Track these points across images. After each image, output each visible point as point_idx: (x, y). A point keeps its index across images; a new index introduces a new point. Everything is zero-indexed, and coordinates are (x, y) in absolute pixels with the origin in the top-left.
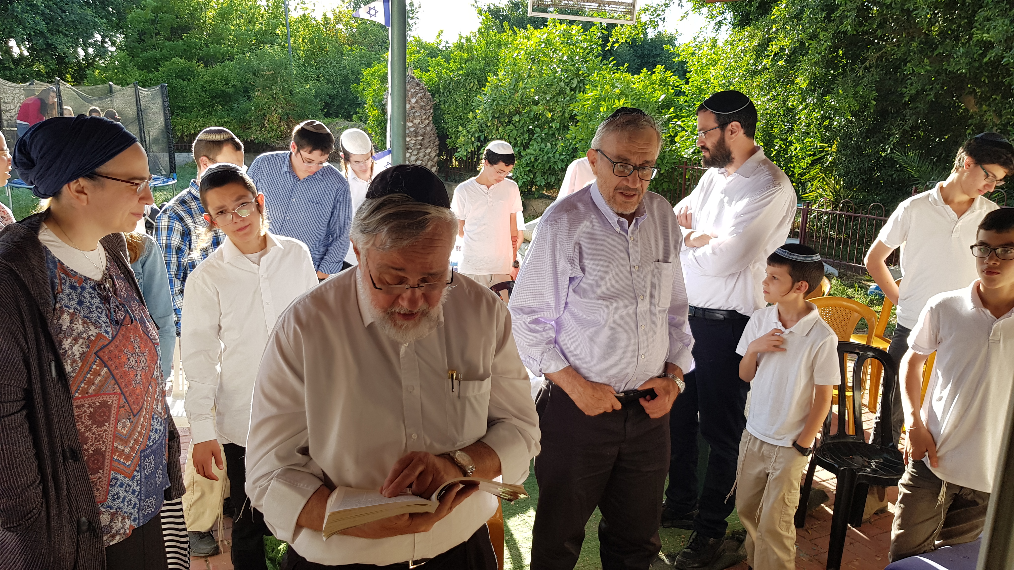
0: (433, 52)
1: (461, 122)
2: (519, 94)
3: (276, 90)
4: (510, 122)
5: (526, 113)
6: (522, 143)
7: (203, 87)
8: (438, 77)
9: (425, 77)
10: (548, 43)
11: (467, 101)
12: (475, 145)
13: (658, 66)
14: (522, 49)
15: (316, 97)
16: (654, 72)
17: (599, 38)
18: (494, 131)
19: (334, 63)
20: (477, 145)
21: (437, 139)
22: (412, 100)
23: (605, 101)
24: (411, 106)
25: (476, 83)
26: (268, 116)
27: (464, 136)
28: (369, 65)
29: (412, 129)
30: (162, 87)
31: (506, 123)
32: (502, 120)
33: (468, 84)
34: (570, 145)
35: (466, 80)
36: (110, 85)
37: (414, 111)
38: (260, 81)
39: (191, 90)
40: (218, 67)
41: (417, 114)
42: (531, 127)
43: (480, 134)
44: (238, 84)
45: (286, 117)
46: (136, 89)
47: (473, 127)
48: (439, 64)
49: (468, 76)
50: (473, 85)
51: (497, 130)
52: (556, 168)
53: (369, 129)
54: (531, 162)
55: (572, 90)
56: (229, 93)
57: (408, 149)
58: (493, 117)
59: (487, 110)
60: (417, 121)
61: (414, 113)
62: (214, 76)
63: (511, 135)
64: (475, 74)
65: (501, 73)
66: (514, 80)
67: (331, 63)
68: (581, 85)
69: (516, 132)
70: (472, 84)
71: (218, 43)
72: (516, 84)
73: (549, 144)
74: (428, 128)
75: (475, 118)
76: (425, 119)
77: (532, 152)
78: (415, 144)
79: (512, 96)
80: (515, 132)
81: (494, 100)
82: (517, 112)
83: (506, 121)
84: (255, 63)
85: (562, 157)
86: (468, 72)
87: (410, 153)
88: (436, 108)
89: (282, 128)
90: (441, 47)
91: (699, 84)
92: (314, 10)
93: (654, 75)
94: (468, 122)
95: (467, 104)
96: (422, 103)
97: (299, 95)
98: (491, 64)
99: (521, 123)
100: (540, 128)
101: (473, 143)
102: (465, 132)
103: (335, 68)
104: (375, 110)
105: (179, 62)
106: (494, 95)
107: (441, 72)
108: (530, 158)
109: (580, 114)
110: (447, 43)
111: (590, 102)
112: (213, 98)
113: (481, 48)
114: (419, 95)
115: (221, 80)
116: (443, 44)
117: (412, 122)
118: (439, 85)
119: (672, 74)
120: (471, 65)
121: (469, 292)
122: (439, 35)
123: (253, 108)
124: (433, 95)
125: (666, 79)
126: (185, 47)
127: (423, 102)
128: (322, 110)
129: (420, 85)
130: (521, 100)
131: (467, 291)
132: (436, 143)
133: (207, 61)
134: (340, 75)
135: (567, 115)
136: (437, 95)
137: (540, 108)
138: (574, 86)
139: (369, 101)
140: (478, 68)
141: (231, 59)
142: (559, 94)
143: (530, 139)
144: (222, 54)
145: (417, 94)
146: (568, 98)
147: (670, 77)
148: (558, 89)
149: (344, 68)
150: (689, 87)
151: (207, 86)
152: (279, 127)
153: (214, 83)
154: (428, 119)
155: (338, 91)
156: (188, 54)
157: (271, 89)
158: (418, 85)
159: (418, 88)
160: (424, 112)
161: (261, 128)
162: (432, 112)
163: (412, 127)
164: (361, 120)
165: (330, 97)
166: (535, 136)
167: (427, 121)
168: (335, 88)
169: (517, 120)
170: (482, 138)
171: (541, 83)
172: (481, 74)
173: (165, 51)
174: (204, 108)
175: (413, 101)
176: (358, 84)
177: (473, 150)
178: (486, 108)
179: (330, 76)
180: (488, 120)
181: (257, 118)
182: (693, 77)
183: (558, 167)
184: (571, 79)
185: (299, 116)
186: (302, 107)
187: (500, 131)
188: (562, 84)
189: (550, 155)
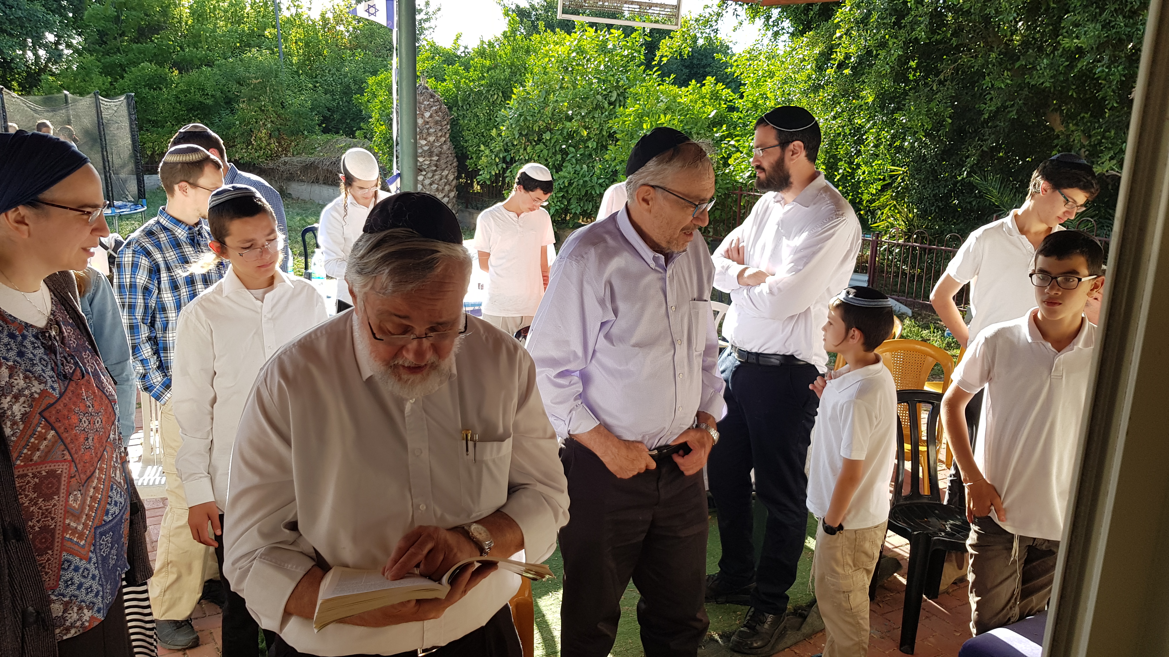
0: (450, 59)
1: (483, 139)
2: (549, 109)
3: (264, 101)
4: (540, 140)
5: (558, 130)
6: (554, 165)
7: (177, 97)
8: (455, 87)
9: (441, 87)
10: (580, 51)
11: (490, 115)
12: (500, 166)
13: (708, 78)
14: (553, 56)
15: (312, 110)
16: (704, 85)
17: (641, 45)
18: (521, 151)
19: (334, 71)
20: (502, 167)
21: (455, 160)
22: (425, 114)
23: (648, 116)
24: (424, 121)
25: (501, 94)
26: (255, 131)
27: (487, 156)
28: (375, 73)
29: (426, 148)
30: (128, 97)
31: (535, 141)
32: (531, 138)
33: (491, 96)
34: (609, 167)
35: (488, 91)
36: (66, 95)
37: (427, 126)
38: (245, 90)
39: (163, 101)
40: (194, 74)
41: (432, 130)
42: (564, 146)
43: (506, 154)
44: (218, 94)
45: (277, 133)
46: (97, 99)
47: (497, 146)
48: (456, 73)
49: (491, 86)
51: (525, 149)
52: (593, 193)
53: (375, 147)
54: (565, 186)
55: (610, 104)
57: (421, 171)
58: (521, 134)
59: (513, 126)
60: (431, 139)
61: (428, 129)
62: (189, 84)
63: (541, 156)
64: (500, 85)
65: (529, 84)
66: (544, 92)
67: (330, 71)
68: (621, 98)
69: (547, 152)
70: (496, 97)
71: (195, 45)
72: (546, 96)
73: (585, 166)
74: (445, 147)
75: (500, 135)
76: (441, 136)
77: (566, 174)
78: (429, 166)
79: (542, 111)
80: (545, 152)
81: (521, 115)
82: (548, 129)
83: (536, 139)
84: (240, 70)
85: (600, 181)
86: (491, 82)
87: (424, 176)
88: (454, 123)
89: (272, 146)
90: (459, 53)
91: (755, 98)
92: (310, 9)
93: (703, 88)
94: (491, 140)
95: (490, 119)
96: (437, 118)
97: (292, 108)
98: (518, 73)
99: (553, 141)
100: (574, 147)
101: (497, 165)
102: (487, 152)
103: (334, 76)
104: (382, 125)
105: (149, 68)
106: (520, 109)
107: (460, 82)
108: (564, 182)
109: (620, 132)
110: (466, 48)
111: (632, 118)
112: (189, 110)
113: (506, 54)
114: (434, 108)
115: (199, 90)
116: (462, 49)
117: (425, 139)
118: (457, 97)
119: (724, 86)
120: (494, 74)
121: (486, 338)
122: (457, 39)
123: (237, 122)
124: (450, 108)
125: (717, 92)
126: (156, 50)
127: (439, 116)
128: (320, 125)
129: (434, 96)
130: (553, 114)
131: (484, 338)
132: (455, 164)
133: (182, 66)
134: (341, 84)
135: (605, 133)
136: (455, 109)
137: (574, 125)
138: (613, 99)
139: (375, 115)
140: (502, 77)
142: (595, 109)
143: (563, 160)
144: (199, 59)
145: (432, 107)
146: (607, 113)
147: (722, 89)
148: (595, 103)
149: (346, 76)
150: (744, 102)
151: (182, 97)
152: (269, 144)
153: (190, 93)
154: (445, 136)
155: (339, 103)
156: (159, 59)
157: (259, 101)
158: (432, 96)
159: (432, 100)
160: (440, 128)
161: (247, 146)
162: (449, 127)
163: (426, 145)
164: (365, 137)
165: (329, 110)
166: (570, 156)
167: (443, 139)
168: (334, 100)
169: (548, 138)
170: (507, 159)
171: (575, 95)
172: (507, 85)
173: (131, 55)
175: (427, 115)
176: (362, 95)
177: (497, 172)
178: (512, 124)
179: (328, 85)
180: (515, 138)
181: (243, 134)
182: (747, 90)
183: (596, 193)
184: (610, 92)
185: (292, 132)
186: (295, 121)
187: (528, 151)
188: (599, 97)
189: (587, 179)
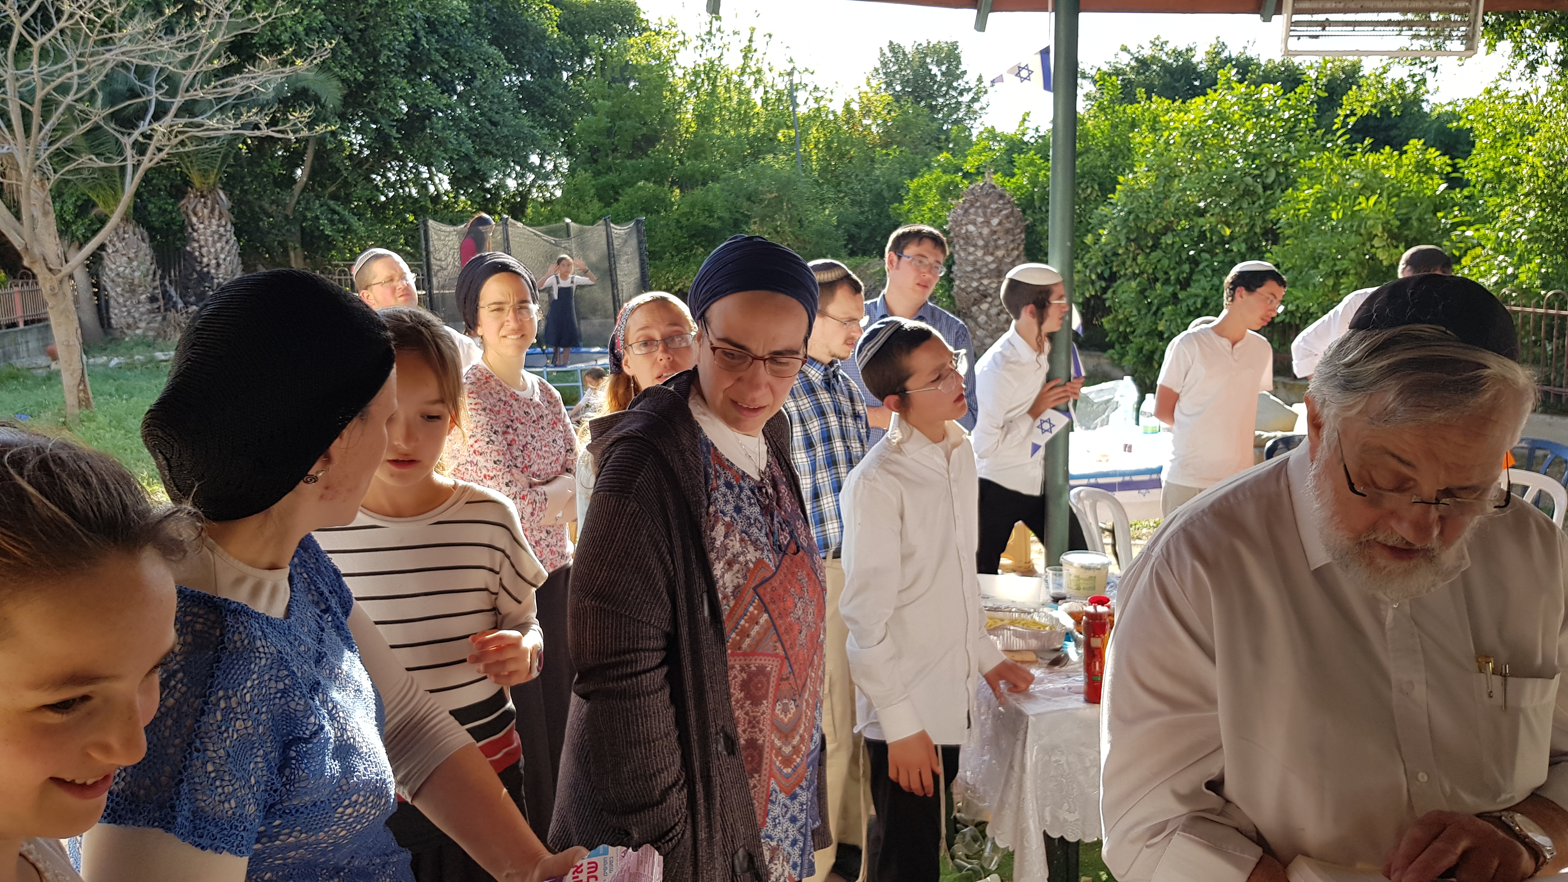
0: (1016, 146)
2: (1171, 201)
4: (1155, 247)
5: (1183, 229)
7: (678, 222)
8: (1030, 182)
9: (1011, 184)
10: (1220, 116)
12: (1098, 285)
13: (1411, 142)
14: (1176, 128)
15: (838, 227)
16: (1406, 152)
17: (1312, 103)
18: (1129, 263)
19: (862, 175)
20: (1101, 286)
22: (992, 222)
23: (1336, 201)
24: (992, 230)
25: (1096, 187)
27: (1078, 272)
28: (913, 175)
29: (993, 266)
30: (638, 222)
32: (1142, 243)
33: (1083, 190)
35: (1078, 184)
36: (567, 224)
37: (995, 237)
38: (757, 208)
39: (662, 226)
40: (698, 192)
41: (1001, 242)
42: (1192, 253)
43: (1104, 268)
44: (726, 215)
46: (607, 225)
47: (1094, 257)
48: (1031, 163)
49: (1083, 177)
50: (1092, 191)
51: (1134, 259)
54: (1197, 308)
55: (1266, 188)
56: (713, 229)
58: (1128, 239)
59: (1118, 228)
60: (1000, 253)
61: (996, 240)
62: (693, 205)
63: (1159, 267)
64: (1095, 174)
65: (1141, 169)
66: (1162, 179)
67: (857, 176)
68: (1283, 179)
69: (1167, 262)
70: (1089, 191)
71: (696, 156)
72: (1166, 184)
75: (1097, 241)
76: (1013, 249)
77: (1199, 291)
79: (1160, 205)
80: (1165, 262)
81: (1129, 213)
82: (1169, 229)
83: (1150, 245)
84: (751, 184)
86: (1082, 171)
87: (990, 303)
88: (1030, 230)
90: (1026, 139)
92: (831, 100)
93: (1404, 157)
94: (1084, 250)
95: (1081, 222)
96: (1008, 225)
97: (814, 226)
98: (1121, 156)
99: (1176, 247)
100: (1208, 252)
101: (1093, 283)
102: (1079, 266)
103: (863, 183)
105: (646, 187)
106: (1129, 204)
107: (1037, 175)
108: (1195, 303)
109: (1289, 226)
110: (1037, 130)
111: (1309, 205)
113: (1103, 132)
114: (1004, 212)
115: (704, 211)
116: (1031, 133)
117: (992, 254)
118: (1032, 195)
119: (1438, 153)
120: (1086, 160)
122: (1024, 120)
124: (1024, 211)
125: (1427, 162)
126: (652, 167)
127: (1010, 222)
128: (846, 246)
130: (1176, 208)
133: (685, 182)
134: (870, 192)
135: (1258, 230)
136: (1029, 212)
137: (1206, 223)
138: (1269, 181)
140: (1099, 164)
141: (715, 178)
142: (1242, 196)
143: (1192, 272)
144: (704, 173)
145: (1001, 211)
146: (1262, 202)
147: (1435, 157)
148: (1242, 187)
149: (877, 181)
150: (1478, 172)
151: (684, 221)
153: (693, 216)
154: (1017, 249)
155: (866, 217)
156: (658, 174)
157: (773, 220)
158: (1002, 196)
159: (1001, 202)
160: (1011, 238)
162: (1024, 237)
163: (993, 262)
165: (856, 225)
166: (1201, 267)
167: (1016, 253)
168: (862, 213)
169: (1169, 242)
170: (1106, 275)
172: (1105, 173)
173: (624, 174)
174: (679, 253)
175: (995, 221)
176: (901, 203)
178: (1115, 227)
179: (855, 195)
180: (1120, 245)
184: (1267, 170)
186: (817, 243)
187: (1139, 261)
188: (1249, 179)
